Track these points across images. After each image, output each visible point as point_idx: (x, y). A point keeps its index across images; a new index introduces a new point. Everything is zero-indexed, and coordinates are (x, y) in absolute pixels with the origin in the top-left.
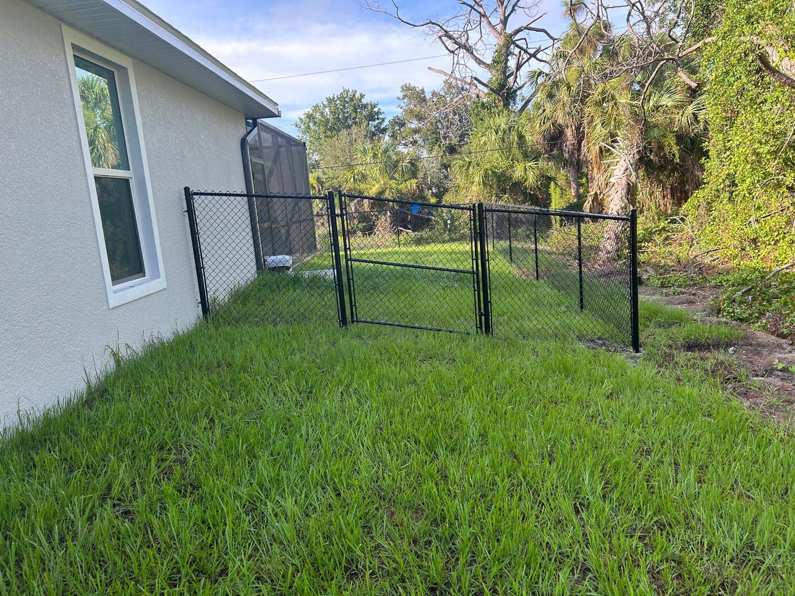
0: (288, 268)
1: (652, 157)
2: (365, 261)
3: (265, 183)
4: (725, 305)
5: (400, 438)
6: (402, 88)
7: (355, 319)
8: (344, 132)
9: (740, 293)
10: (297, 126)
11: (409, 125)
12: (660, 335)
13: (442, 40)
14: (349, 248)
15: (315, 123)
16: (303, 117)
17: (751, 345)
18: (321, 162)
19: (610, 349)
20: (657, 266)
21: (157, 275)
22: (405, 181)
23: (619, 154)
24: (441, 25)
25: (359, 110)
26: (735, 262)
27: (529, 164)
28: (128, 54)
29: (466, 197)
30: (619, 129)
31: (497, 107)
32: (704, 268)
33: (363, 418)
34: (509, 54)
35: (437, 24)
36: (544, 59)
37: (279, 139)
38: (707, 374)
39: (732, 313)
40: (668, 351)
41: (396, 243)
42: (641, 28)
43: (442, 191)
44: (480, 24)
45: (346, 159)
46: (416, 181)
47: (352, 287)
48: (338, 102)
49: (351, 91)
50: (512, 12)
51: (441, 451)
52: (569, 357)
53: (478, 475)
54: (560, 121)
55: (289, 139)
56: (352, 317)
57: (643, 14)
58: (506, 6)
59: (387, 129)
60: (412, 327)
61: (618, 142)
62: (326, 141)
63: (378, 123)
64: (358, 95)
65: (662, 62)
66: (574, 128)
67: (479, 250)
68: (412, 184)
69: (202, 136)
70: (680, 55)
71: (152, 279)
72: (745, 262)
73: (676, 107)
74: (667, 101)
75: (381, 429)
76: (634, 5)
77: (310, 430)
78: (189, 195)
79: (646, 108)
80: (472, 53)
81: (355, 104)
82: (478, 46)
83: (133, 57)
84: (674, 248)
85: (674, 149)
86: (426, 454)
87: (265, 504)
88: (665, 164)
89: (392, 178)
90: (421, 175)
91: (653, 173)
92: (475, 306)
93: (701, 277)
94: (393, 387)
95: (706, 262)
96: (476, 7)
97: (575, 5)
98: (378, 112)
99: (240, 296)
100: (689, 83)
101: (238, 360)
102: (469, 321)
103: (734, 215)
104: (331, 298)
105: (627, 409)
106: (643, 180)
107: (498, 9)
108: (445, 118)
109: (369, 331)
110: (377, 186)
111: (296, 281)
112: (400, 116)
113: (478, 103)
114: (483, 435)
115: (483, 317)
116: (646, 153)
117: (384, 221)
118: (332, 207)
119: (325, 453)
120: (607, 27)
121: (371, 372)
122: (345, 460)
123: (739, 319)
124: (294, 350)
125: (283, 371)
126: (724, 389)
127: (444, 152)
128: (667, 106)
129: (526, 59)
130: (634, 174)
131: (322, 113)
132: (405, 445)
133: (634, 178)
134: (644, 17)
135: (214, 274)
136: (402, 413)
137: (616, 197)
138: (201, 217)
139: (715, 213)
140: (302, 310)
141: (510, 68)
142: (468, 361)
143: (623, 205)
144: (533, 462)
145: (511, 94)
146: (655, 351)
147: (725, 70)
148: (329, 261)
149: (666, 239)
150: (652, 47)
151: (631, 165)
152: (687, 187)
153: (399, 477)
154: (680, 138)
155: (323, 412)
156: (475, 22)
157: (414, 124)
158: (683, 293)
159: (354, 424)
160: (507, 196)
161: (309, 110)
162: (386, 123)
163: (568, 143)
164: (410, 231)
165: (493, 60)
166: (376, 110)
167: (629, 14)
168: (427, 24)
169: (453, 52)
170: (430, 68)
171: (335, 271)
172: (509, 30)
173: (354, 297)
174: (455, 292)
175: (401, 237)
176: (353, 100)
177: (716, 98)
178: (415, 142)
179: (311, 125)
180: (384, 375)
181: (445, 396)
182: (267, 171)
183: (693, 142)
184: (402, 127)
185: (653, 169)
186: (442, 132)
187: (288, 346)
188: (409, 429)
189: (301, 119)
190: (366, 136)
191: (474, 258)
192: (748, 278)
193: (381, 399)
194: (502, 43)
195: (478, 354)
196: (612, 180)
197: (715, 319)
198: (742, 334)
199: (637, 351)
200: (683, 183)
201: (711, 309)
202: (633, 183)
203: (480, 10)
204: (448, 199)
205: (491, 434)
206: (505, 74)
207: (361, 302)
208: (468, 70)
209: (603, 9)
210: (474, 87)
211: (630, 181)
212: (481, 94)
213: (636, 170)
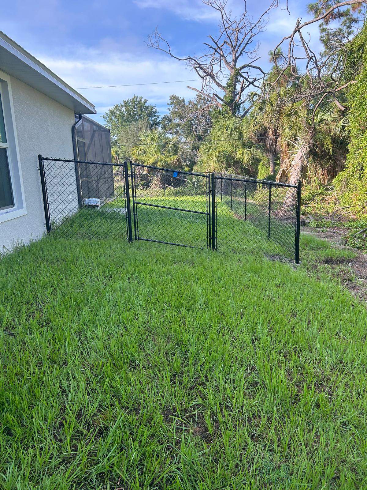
0: (97, 206)
1: (317, 150)
2: (144, 204)
3: (85, 153)
4: (350, 239)
5: (161, 302)
6: (171, 97)
7: (137, 238)
8: (134, 123)
9: (359, 233)
10: (104, 118)
11: (174, 121)
12: (312, 254)
13: (196, 70)
14: (136, 196)
15: (116, 117)
16: (108, 112)
17: (361, 262)
18: (118, 141)
19: (282, 261)
20: (315, 215)
21: (21, 207)
22: (170, 156)
23: (298, 147)
24: (196, 60)
25: (143, 110)
26: (359, 214)
27: (245, 150)
28: (8, 73)
29: (207, 168)
30: (299, 132)
31: (228, 114)
32: (342, 218)
33: (141, 291)
34: (237, 81)
35: (194, 60)
36: (258, 85)
37: (94, 127)
38: (334, 277)
39: (353, 243)
40: (314, 263)
41: (163, 194)
42: (315, 72)
43: (192, 164)
44: (220, 61)
45: (134, 140)
46: (177, 156)
47: (136, 220)
48: (131, 104)
49: (139, 97)
50: (240, 55)
51: (183, 310)
52: (259, 265)
53: (202, 322)
54: (266, 125)
55: (100, 127)
56: (136, 237)
57: (316, 63)
58: (237, 51)
59: (160, 122)
60: (170, 244)
61: (298, 140)
62: (122, 128)
63: (155, 119)
64: (143, 100)
65: (326, 94)
66: (273, 130)
67: (211, 200)
68: (175, 158)
69: (49, 124)
70: (336, 90)
71: (18, 209)
72: (364, 215)
73: (333, 121)
74: (328, 117)
75: (151, 298)
76: (311, 58)
77: (111, 296)
78: (41, 159)
79: (315, 120)
80: (215, 79)
81: (141, 106)
82: (218, 75)
83: (11, 75)
84: (325, 205)
85: (329, 146)
86: (175, 311)
87: (87, 332)
88: (325, 154)
89: (162, 154)
90: (180, 153)
91: (317, 160)
92: (207, 233)
93: (339, 222)
94: (158, 276)
95: (343, 214)
96: (218, 50)
97: (276, 55)
98: (155, 112)
99: (69, 221)
100: (340, 107)
101: (69, 258)
102: (203, 242)
103: (361, 187)
104: (124, 226)
105: (287, 292)
106: (311, 164)
107: (232, 53)
108: (196, 118)
109: (145, 245)
110: (153, 158)
111: (102, 214)
112: (168, 114)
113: (217, 110)
114: (206, 303)
115: (212, 240)
116: (314, 148)
117: (156, 180)
118: (126, 171)
119: (119, 309)
120: (295, 69)
121: (146, 268)
122: (130, 312)
123: (357, 247)
124: (101, 254)
125: (95, 265)
126: (342, 285)
127: (195, 139)
128: (328, 120)
129: (247, 85)
130: (306, 159)
131: (120, 111)
132: (164, 306)
133: (306, 162)
134: (317, 65)
135: (54, 208)
136: (162, 290)
137: (294, 173)
138: (48, 173)
139: (351, 186)
140: (106, 231)
141: (237, 90)
142: (201, 264)
143: (298, 178)
144: (232, 317)
145: (237, 106)
146: (307, 263)
147: (361, 101)
148: (123, 204)
149: (322, 200)
150: (320, 85)
151: (305, 155)
152: (337, 169)
153: (159, 322)
154: (334, 140)
155: (118, 287)
156: (217, 60)
157: (177, 121)
158: (328, 231)
159: (136, 294)
160: (231, 169)
161: (112, 108)
162: (160, 119)
163: (269, 138)
164: (172, 187)
165: (227, 85)
166: (154, 110)
167: (308, 63)
168: (188, 59)
169: (203, 78)
170: (188, 87)
171: (127, 209)
172: (238, 66)
173: (137, 225)
174: (196, 225)
175: (166, 191)
176: (140, 104)
177: (355, 117)
178: (177, 132)
179: (113, 117)
180: (153, 270)
181: (187, 281)
182: (86, 146)
183: (341, 142)
184: (169, 122)
185: (318, 157)
186: (194, 127)
187: (98, 252)
188: (166, 298)
189: (107, 114)
190: (147, 126)
191: (208, 205)
192: (364, 224)
193: (151, 282)
194: (233, 74)
195: (207, 261)
196: (293, 163)
197: (343, 247)
198: (357, 255)
199: (298, 263)
200: (335, 167)
201: (342, 241)
202: (305, 165)
203: (221, 52)
204: (196, 169)
205: (211, 302)
206: (234, 93)
207: (141, 228)
208: (212, 90)
209: (293, 59)
210: (215, 101)
211: (304, 164)
212: (219, 105)
213: (307, 158)
